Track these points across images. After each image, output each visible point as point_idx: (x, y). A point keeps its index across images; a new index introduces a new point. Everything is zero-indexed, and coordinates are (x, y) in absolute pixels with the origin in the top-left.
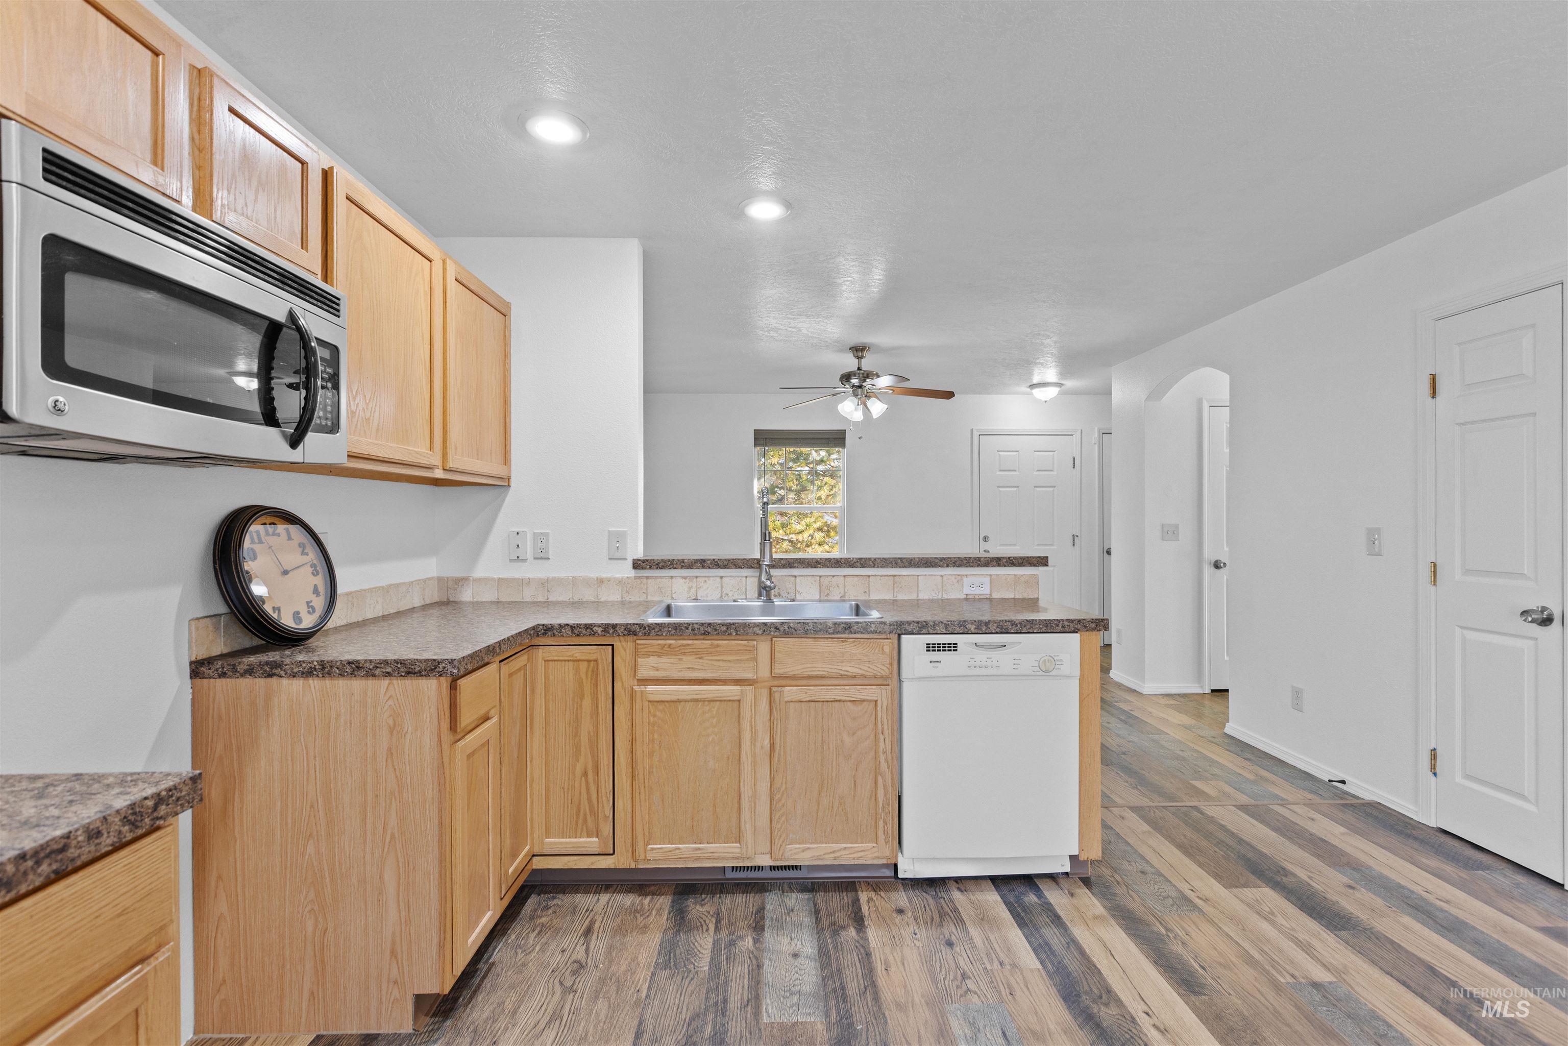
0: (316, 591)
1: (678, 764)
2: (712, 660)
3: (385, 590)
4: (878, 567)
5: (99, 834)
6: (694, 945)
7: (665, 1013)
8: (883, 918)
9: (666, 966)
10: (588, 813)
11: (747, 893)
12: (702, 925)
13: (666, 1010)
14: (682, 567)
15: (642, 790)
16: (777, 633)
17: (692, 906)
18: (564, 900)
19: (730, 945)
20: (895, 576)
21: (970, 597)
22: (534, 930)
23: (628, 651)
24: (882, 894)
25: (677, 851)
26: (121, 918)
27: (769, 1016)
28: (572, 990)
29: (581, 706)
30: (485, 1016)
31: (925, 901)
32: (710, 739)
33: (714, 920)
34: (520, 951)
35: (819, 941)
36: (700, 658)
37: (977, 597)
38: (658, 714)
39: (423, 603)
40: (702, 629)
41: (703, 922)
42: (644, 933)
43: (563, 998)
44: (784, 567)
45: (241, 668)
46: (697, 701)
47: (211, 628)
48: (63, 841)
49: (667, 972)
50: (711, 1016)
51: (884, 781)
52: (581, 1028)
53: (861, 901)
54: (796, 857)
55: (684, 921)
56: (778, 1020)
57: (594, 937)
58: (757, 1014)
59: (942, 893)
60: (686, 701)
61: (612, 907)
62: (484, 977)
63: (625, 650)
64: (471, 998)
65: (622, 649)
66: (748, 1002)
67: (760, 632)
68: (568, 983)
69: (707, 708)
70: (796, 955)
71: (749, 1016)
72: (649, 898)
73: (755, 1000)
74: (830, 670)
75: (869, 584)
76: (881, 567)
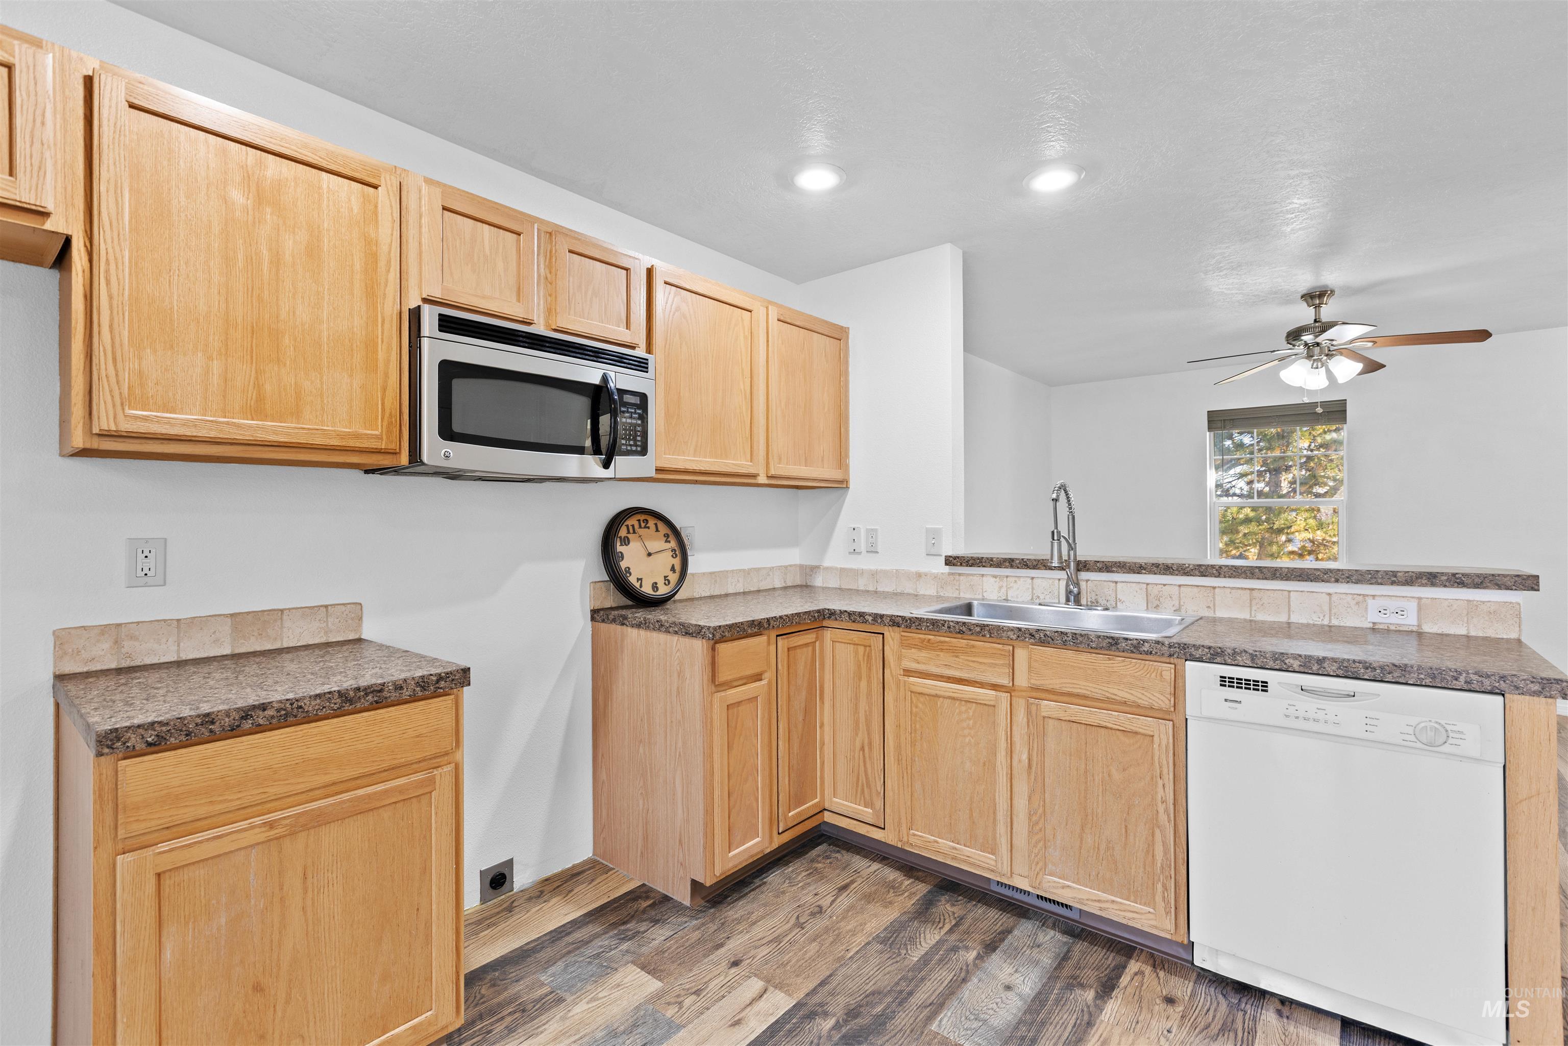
0: (673, 569)
1: (937, 759)
2: (967, 660)
3: (747, 573)
4: (1225, 577)
5: (401, 688)
6: (920, 935)
7: (854, 977)
8: (1141, 998)
9: (883, 942)
10: (865, 785)
11: (1004, 912)
12: (939, 922)
13: (857, 975)
14: (991, 566)
15: (905, 774)
16: (1032, 640)
17: (943, 902)
18: (845, 856)
19: (952, 950)
20: (1253, 589)
21: (1381, 627)
22: (807, 870)
23: (895, 641)
24: (1162, 974)
25: (936, 844)
26: (418, 739)
27: (939, 1026)
28: (801, 926)
29: (859, 686)
30: (735, 917)
31: (1215, 1005)
32: (967, 740)
33: (954, 922)
34: (787, 881)
35: (1044, 986)
36: (957, 657)
37: (1392, 628)
38: (920, 705)
39: (784, 585)
40: (957, 627)
41: (942, 920)
42: (886, 907)
43: (791, 930)
44: (1100, 570)
45: (611, 617)
46: (953, 699)
47: (604, 589)
48: (381, 687)
49: (880, 947)
50: (889, 999)
51: (1164, 836)
52: (787, 957)
53: (1127, 970)
54: (1055, 891)
55: (926, 912)
56: (945, 1034)
57: (845, 894)
58: (930, 1019)
59: (1249, 1006)
60: (944, 697)
61: (876, 876)
62: (753, 890)
63: (893, 640)
64: (736, 900)
65: (890, 639)
66: (930, 1004)
67: (1014, 637)
68: (802, 920)
69: (963, 708)
70: (1008, 988)
71: (921, 1016)
72: (911, 880)
73: (937, 1007)
74: (1093, 690)
75: (1214, 598)
76: (1230, 577)
